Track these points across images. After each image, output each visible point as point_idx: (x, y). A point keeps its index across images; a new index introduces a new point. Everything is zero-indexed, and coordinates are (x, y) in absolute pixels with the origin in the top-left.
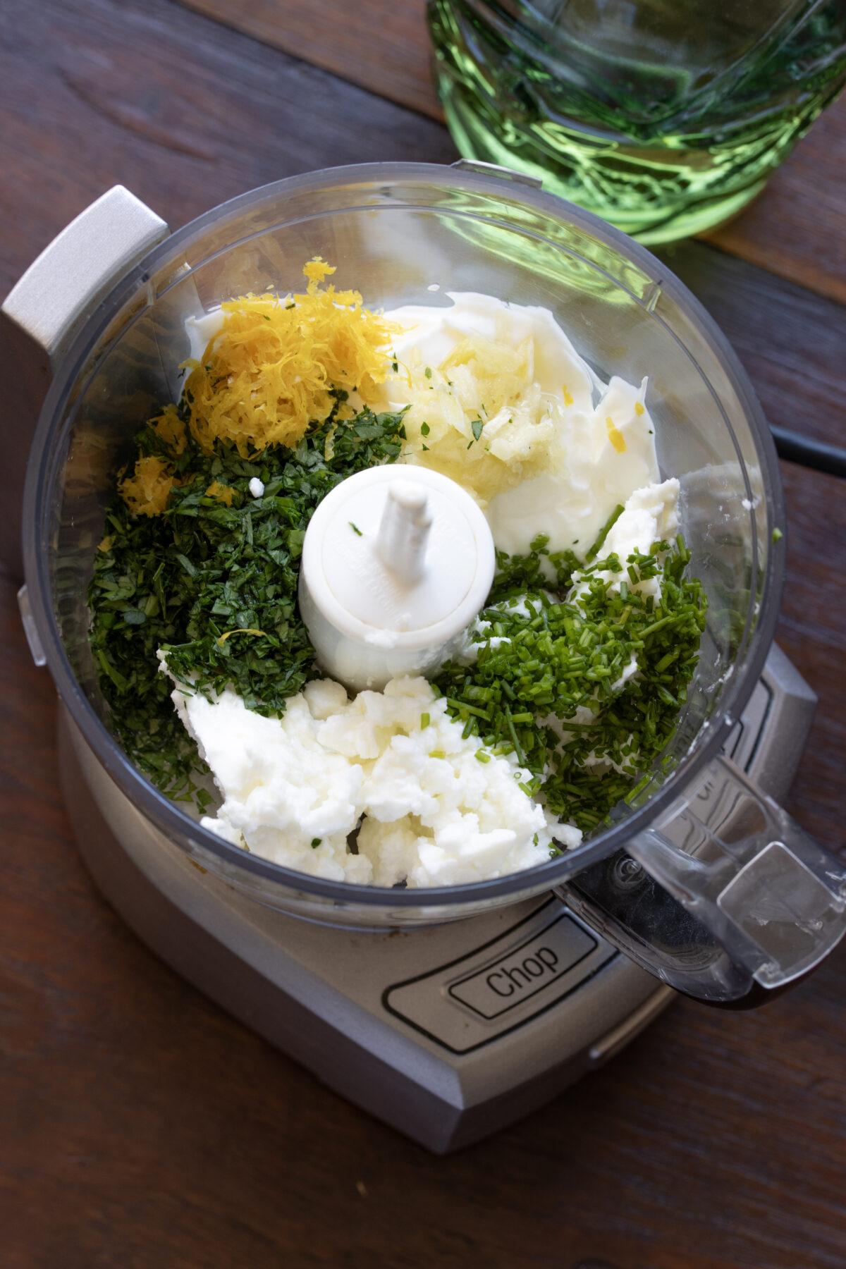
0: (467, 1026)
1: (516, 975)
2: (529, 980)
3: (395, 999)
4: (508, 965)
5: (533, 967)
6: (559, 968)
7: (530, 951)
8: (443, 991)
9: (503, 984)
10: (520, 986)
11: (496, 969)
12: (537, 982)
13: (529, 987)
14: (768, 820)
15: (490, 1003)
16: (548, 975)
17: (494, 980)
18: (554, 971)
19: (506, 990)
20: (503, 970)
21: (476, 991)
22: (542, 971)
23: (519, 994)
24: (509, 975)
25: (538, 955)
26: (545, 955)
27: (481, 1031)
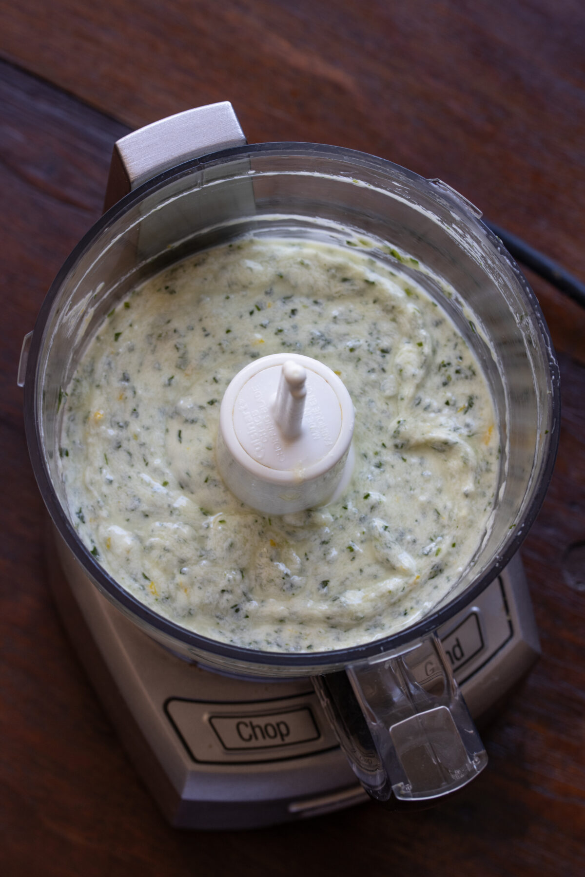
0: (210, 746)
1: (258, 731)
2: (264, 737)
3: (173, 707)
4: (256, 721)
5: (271, 732)
6: (288, 740)
7: (273, 720)
8: (206, 717)
9: (246, 732)
10: (256, 738)
11: (247, 720)
12: (269, 742)
13: (261, 742)
14: (445, 691)
15: (233, 740)
16: (278, 741)
17: (242, 727)
18: (283, 739)
19: (246, 736)
20: (251, 723)
21: (227, 727)
22: (275, 736)
23: (253, 743)
24: (253, 728)
25: (278, 725)
26: (283, 728)
27: (217, 753)
